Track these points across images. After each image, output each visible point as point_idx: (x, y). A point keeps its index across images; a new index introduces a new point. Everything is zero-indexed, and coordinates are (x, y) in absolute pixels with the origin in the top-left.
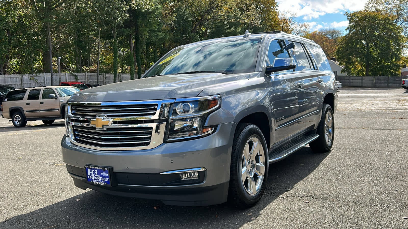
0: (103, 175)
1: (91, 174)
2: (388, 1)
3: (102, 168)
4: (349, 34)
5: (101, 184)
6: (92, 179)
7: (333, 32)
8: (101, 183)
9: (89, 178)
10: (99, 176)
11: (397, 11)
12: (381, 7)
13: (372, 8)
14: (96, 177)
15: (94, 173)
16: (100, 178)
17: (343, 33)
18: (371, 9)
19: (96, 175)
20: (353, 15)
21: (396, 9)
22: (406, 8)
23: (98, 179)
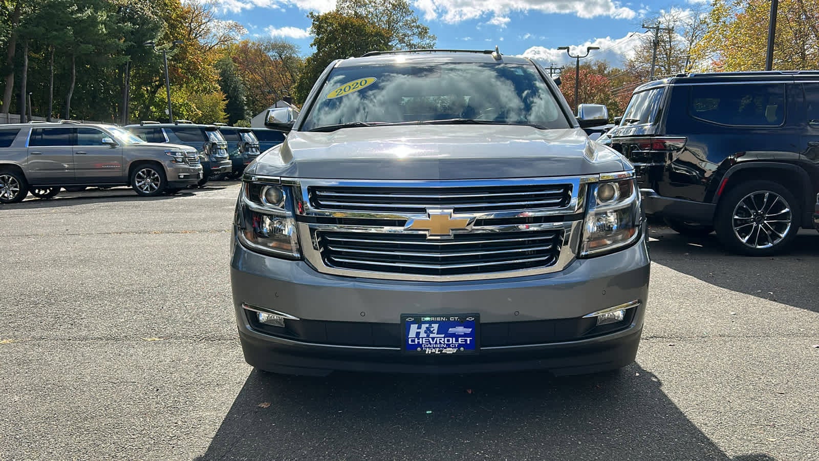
0: (455, 333)
1: (418, 334)
2: (375, 2)
3: (456, 318)
4: (317, 54)
5: (448, 353)
6: (419, 345)
7: (281, 47)
8: (448, 349)
9: (410, 343)
10: (443, 336)
11: (389, 22)
12: (362, 11)
13: (349, 10)
14: (433, 339)
15: (428, 331)
16: (446, 339)
17: (301, 51)
18: (346, 11)
19: (431, 335)
20: (322, 19)
21: (386, 18)
22: (401, 19)
23: (438, 342)
